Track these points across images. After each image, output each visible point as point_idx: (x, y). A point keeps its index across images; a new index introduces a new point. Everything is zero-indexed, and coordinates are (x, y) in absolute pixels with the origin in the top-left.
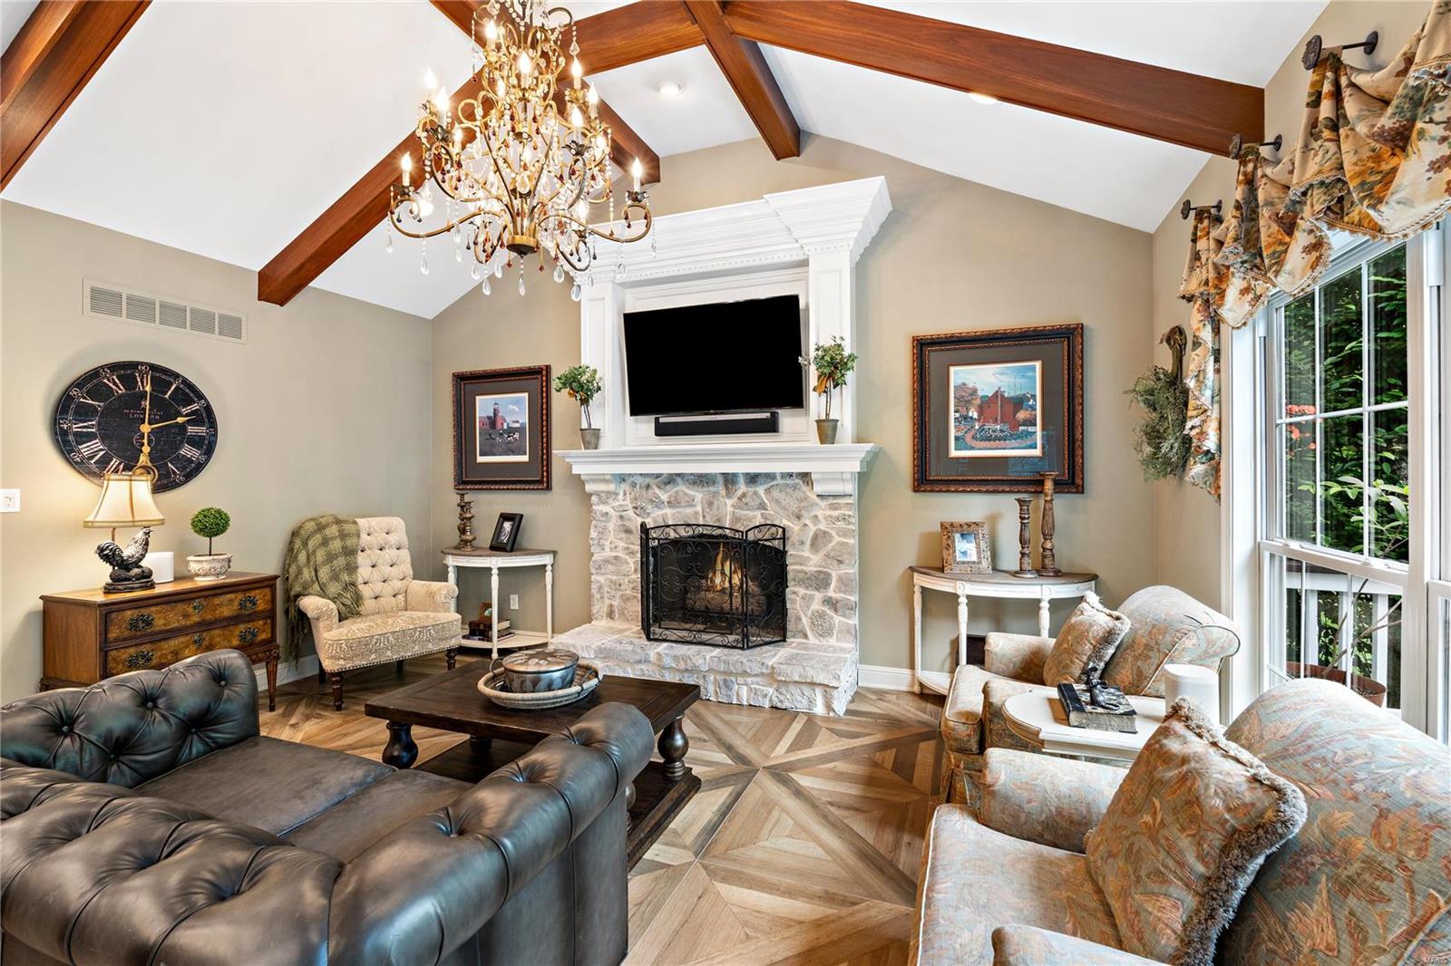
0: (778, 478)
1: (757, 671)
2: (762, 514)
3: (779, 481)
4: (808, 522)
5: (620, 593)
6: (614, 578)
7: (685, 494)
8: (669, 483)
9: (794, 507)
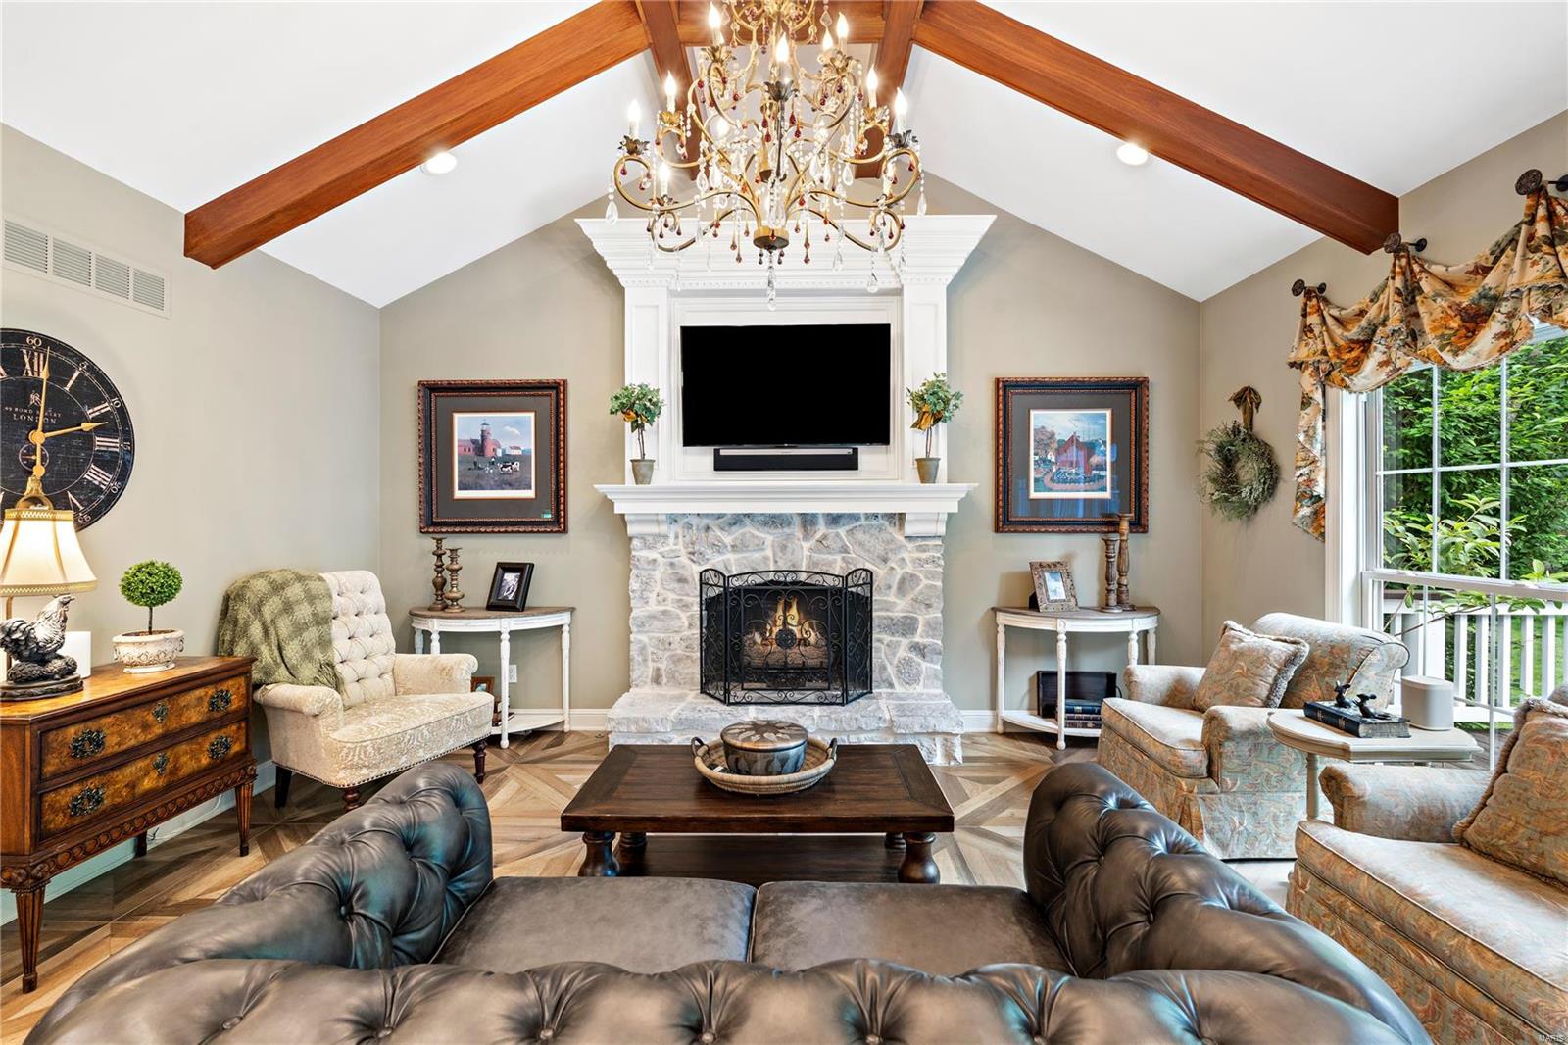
0: (863, 518)
1: (874, 726)
2: (843, 558)
3: (863, 522)
4: (893, 565)
5: (668, 654)
6: (662, 636)
7: (753, 536)
8: (735, 524)
9: (880, 549)
